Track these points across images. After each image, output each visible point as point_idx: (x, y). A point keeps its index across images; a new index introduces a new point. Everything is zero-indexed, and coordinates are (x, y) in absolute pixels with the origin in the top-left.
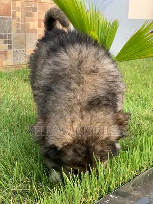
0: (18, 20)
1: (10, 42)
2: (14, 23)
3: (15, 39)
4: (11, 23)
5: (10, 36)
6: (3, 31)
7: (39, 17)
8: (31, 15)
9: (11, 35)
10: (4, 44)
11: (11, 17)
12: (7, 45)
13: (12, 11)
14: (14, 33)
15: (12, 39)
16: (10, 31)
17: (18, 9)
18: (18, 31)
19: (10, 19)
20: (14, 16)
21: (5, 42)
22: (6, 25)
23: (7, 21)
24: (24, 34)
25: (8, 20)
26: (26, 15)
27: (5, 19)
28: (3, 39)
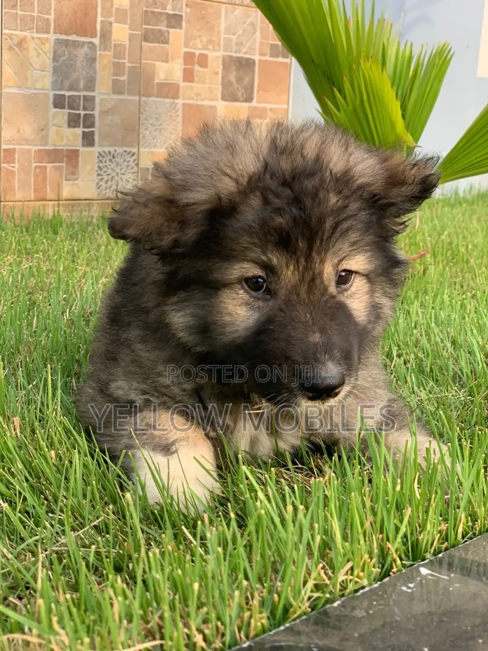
0: (119, 51)
1: (89, 121)
2: (105, 58)
3: (105, 113)
4: (94, 60)
5: (90, 100)
6: (67, 83)
7: (186, 46)
8: (162, 38)
9: (93, 98)
10: (70, 126)
11: (96, 41)
12: (79, 131)
13: (99, 19)
14: (102, 94)
15: (96, 113)
16: (91, 84)
17: (122, 16)
18: (117, 88)
19: (92, 46)
20: (106, 36)
21: (73, 122)
22: (79, 64)
23: (82, 52)
24: (136, 98)
25: (86, 49)
26: (146, 38)
27: (76, 45)
28: (66, 111)
